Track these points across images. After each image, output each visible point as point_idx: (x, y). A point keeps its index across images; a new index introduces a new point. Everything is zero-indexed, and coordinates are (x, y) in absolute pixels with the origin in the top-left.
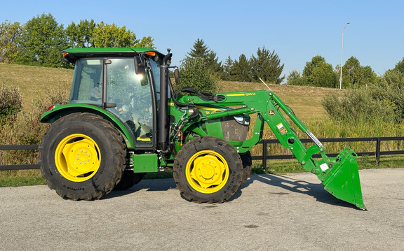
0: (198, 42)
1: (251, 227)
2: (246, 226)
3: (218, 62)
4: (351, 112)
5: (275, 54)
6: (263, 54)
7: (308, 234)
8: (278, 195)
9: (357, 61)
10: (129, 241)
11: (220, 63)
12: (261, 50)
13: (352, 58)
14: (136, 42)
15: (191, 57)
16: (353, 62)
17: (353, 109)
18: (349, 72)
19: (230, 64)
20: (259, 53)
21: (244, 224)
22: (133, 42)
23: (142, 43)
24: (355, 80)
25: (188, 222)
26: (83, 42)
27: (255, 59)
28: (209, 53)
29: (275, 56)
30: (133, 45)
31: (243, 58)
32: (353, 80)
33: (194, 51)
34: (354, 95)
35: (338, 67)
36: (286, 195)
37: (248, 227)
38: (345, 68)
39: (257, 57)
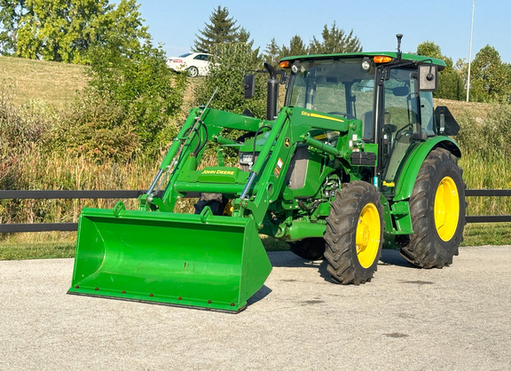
0: (219, 12)
1: (395, 335)
2: (388, 335)
3: (254, 48)
4: (497, 143)
5: (353, 38)
6: (332, 37)
7: (493, 348)
8: (417, 285)
9: (496, 53)
10: (206, 354)
11: (257, 51)
12: (330, 29)
13: (487, 48)
14: (109, 8)
15: (206, 38)
16: (488, 55)
17: (502, 139)
18: (482, 73)
19: (274, 52)
20: (326, 35)
21: (382, 332)
22: (103, 9)
23: (120, 10)
24: (492, 86)
25: (289, 326)
26: (13, 6)
27: (318, 45)
28: (238, 31)
29: (353, 41)
30: (102, 13)
31: (297, 42)
32: (488, 87)
33: (211, 27)
34: (503, 115)
35: (460, 63)
36: (429, 286)
37: (392, 335)
38: (476, 64)
39: (321, 41)
